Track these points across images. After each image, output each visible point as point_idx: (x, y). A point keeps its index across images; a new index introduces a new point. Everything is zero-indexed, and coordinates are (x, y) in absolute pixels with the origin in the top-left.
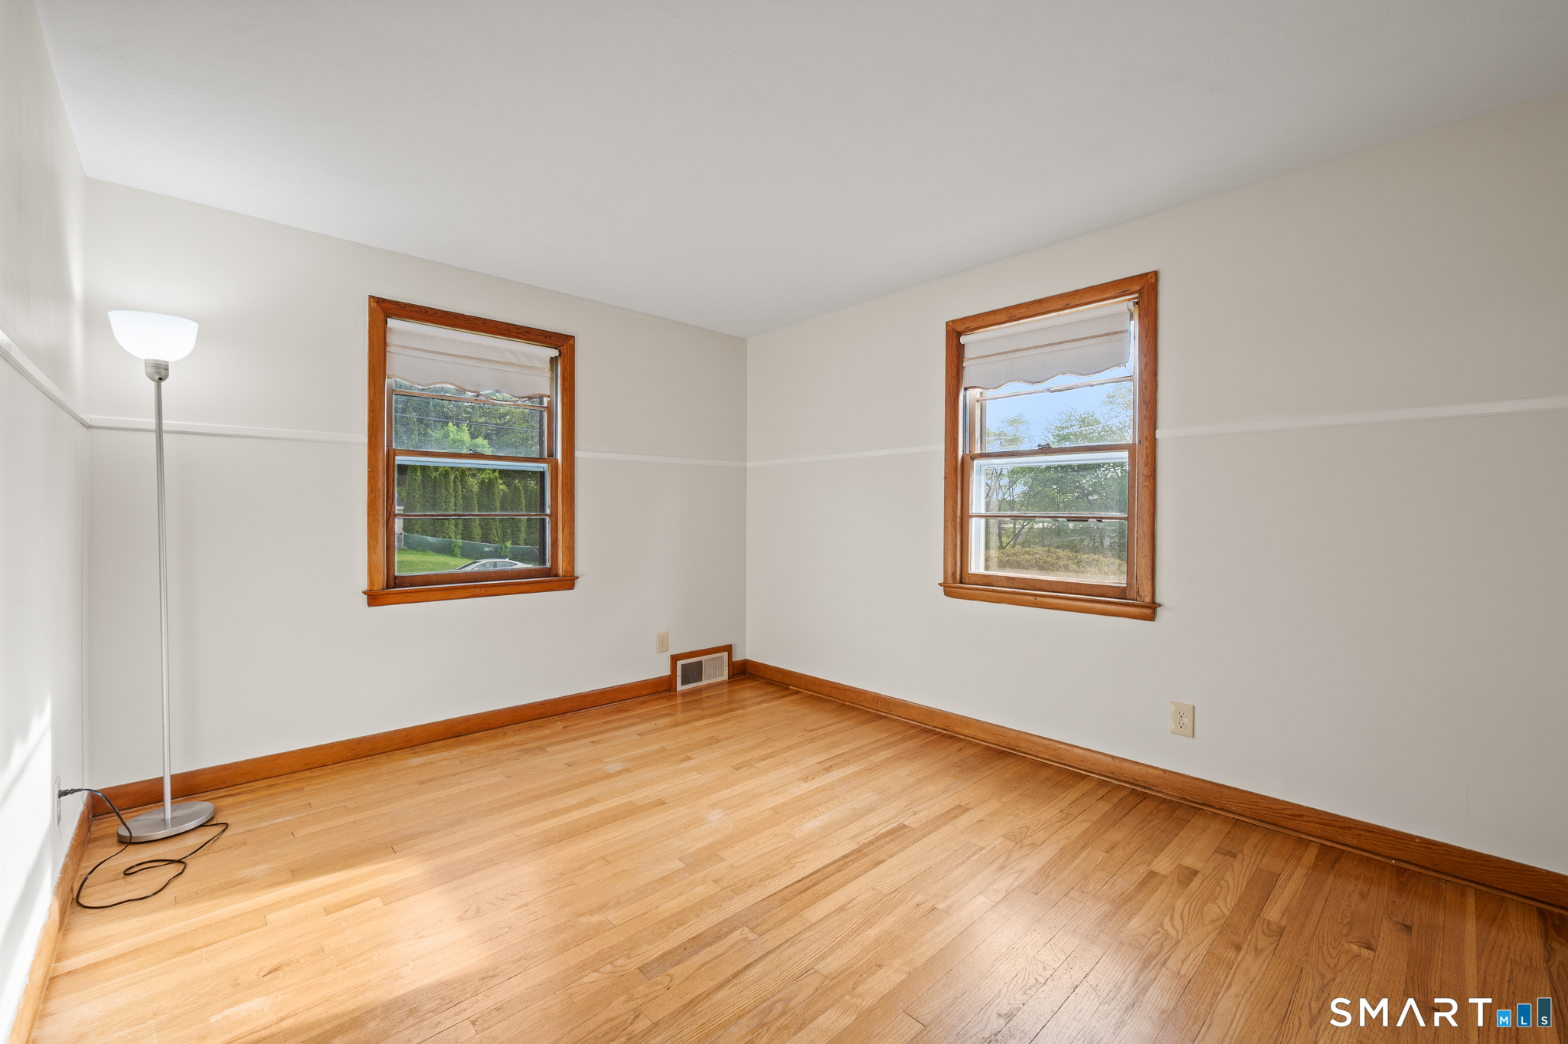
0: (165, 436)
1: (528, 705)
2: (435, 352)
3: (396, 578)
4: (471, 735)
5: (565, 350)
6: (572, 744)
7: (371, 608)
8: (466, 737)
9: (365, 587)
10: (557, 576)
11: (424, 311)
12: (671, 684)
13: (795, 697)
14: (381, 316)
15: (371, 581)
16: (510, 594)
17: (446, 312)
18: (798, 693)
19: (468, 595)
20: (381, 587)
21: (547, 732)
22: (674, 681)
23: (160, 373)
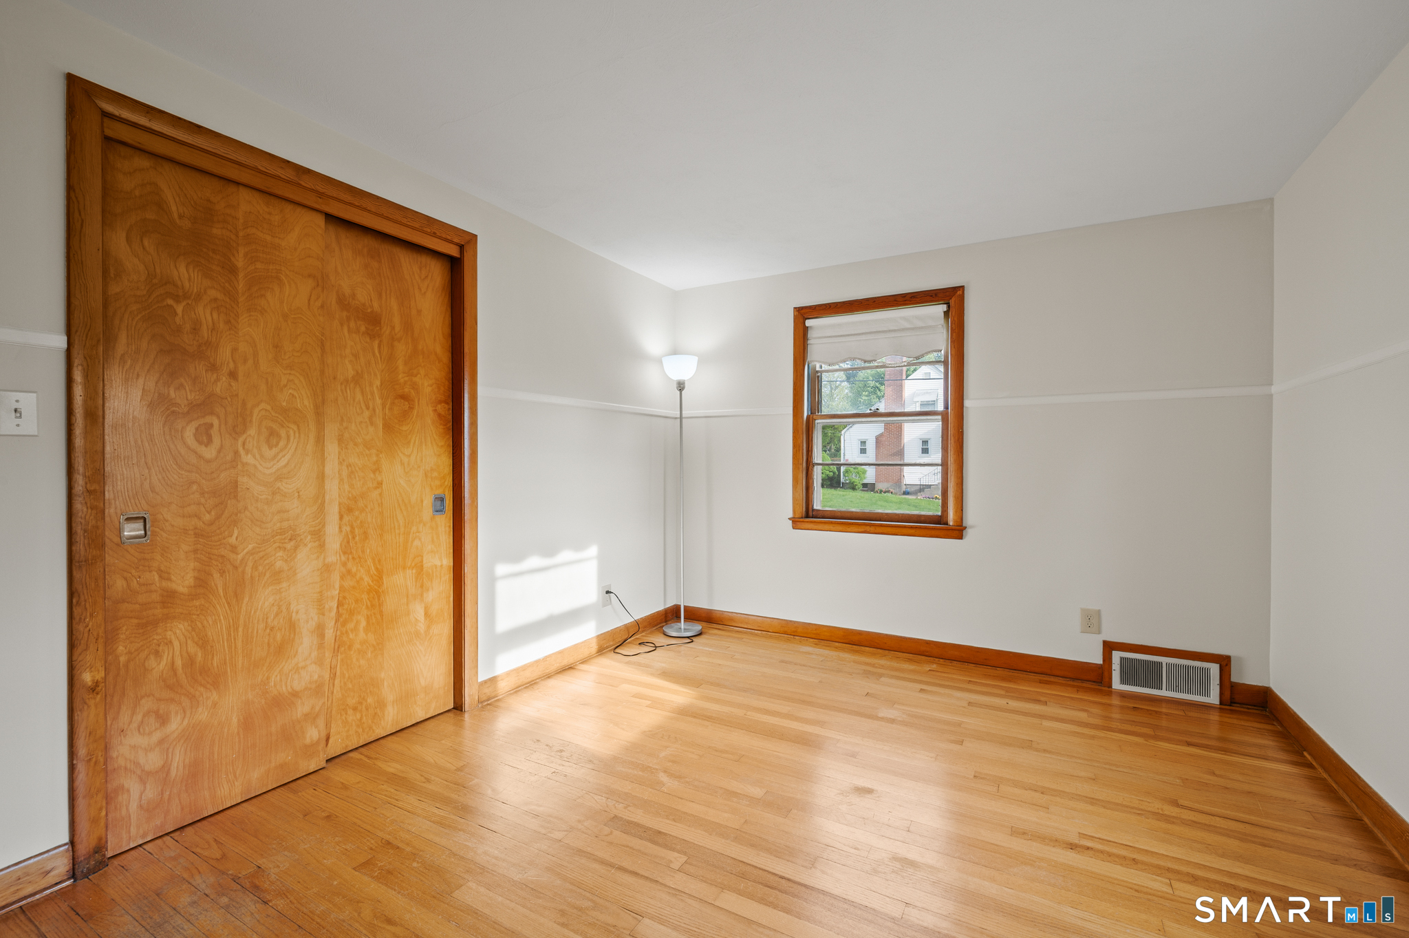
0: (684, 420)
1: (914, 639)
2: (841, 336)
3: (813, 510)
4: (863, 648)
5: (953, 303)
6: (893, 681)
7: (794, 530)
8: (858, 647)
9: (791, 515)
10: (946, 523)
11: (828, 306)
12: (1102, 676)
13: (1306, 771)
14: (801, 320)
15: (794, 512)
16: (897, 535)
17: (844, 302)
18: (1310, 766)
19: (860, 530)
20: (800, 516)
21: (912, 667)
22: (1106, 674)
23: (681, 386)
